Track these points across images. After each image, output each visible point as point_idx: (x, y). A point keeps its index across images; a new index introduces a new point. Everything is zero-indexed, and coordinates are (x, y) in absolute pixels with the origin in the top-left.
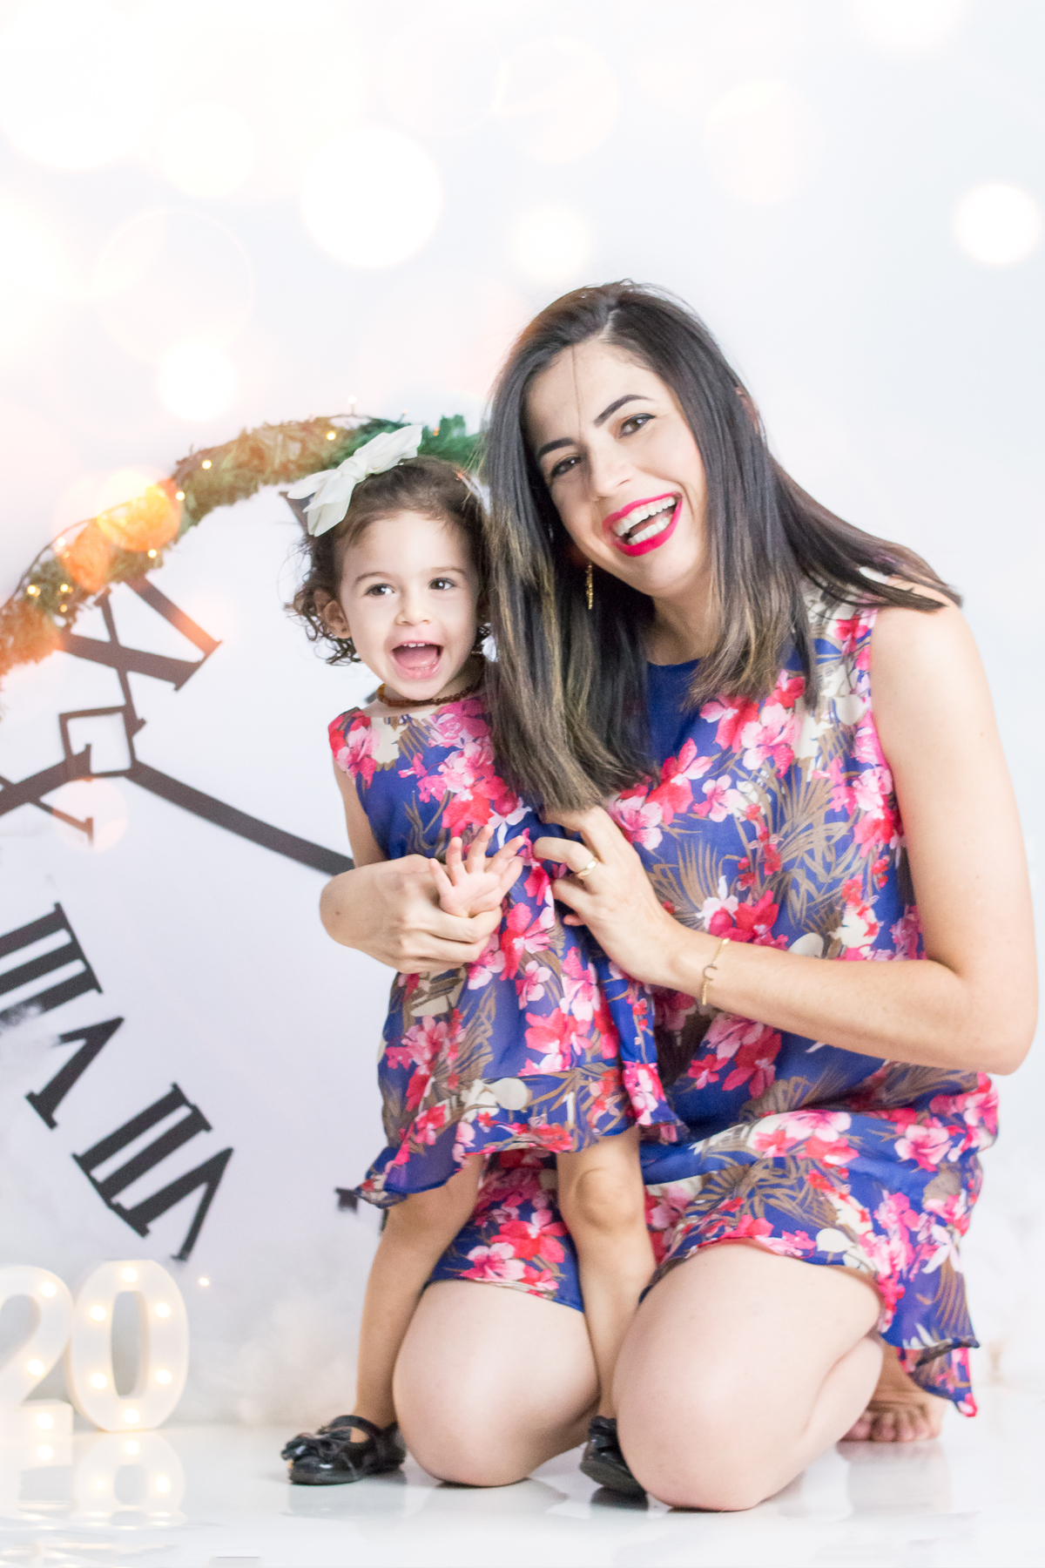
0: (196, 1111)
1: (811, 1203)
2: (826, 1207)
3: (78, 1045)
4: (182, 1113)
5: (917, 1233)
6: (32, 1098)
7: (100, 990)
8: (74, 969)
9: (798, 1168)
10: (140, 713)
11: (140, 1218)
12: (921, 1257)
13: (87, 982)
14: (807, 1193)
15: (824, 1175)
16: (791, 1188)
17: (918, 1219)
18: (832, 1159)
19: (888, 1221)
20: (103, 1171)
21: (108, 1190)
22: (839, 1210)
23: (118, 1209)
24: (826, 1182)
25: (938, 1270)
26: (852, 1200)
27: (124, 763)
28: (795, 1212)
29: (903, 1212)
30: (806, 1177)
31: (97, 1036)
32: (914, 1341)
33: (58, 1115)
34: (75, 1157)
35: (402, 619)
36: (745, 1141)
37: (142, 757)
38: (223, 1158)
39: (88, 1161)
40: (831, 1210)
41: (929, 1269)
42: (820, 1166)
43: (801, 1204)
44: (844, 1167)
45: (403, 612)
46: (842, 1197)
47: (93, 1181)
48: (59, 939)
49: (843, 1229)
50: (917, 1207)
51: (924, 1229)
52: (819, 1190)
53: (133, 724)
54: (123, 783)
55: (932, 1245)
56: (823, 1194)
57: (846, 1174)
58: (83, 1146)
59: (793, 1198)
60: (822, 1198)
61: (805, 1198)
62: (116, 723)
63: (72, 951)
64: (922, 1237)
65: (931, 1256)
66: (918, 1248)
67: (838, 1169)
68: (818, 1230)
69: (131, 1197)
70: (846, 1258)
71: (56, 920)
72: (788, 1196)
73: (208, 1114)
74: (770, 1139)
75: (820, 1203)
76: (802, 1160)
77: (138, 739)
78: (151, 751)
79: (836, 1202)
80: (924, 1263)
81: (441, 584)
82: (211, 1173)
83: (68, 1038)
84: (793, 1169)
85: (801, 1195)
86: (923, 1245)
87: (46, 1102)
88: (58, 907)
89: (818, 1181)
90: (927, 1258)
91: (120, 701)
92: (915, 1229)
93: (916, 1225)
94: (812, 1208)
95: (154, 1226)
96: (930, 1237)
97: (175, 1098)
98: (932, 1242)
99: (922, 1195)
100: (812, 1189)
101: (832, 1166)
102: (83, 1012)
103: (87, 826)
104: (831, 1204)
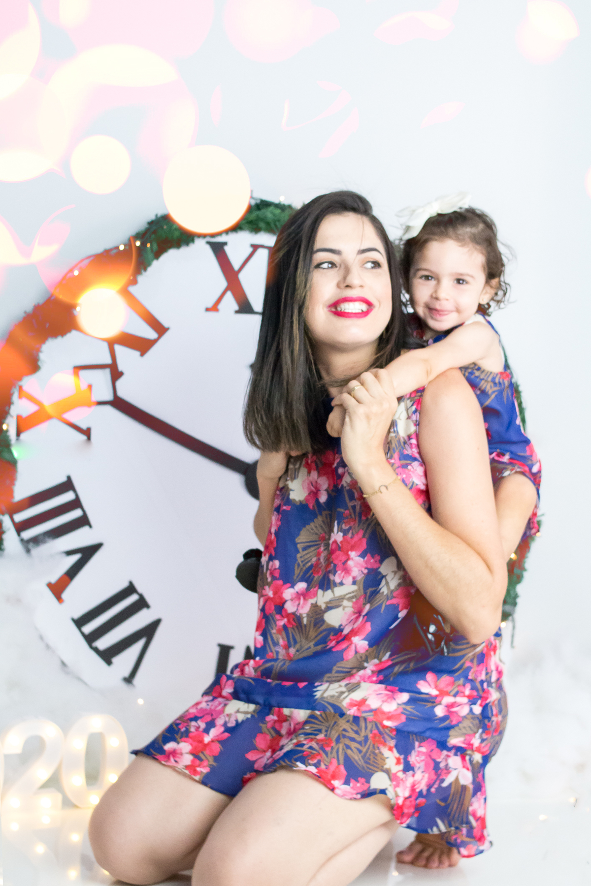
0: (142, 598)
1: (370, 755)
2: (378, 758)
3: (76, 557)
4: (133, 598)
5: (440, 763)
6: (50, 585)
7: (90, 526)
8: (76, 514)
9: (366, 728)
10: (121, 368)
11: (108, 656)
12: (441, 777)
13: (83, 521)
14: (368, 748)
15: (381, 733)
16: (360, 743)
17: (441, 754)
18: (387, 723)
19: (415, 762)
20: (88, 628)
21: (90, 639)
22: (387, 758)
23: (96, 650)
24: (382, 740)
25: (450, 785)
26: (395, 750)
27: (109, 397)
28: (360, 763)
29: (432, 751)
30: (370, 735)
31: (88, 553)
32: (435, 830)
33: (64, 596)
34: (73, 620)
35: (434, 295)
36: (342, 701)
37: (121, 394)
38: (155, 625)
39: (80, 622)
40: (382, 759)
41: (445, 784)
42: (380, 727)
43: (363, 757)
44: (394, 728)
45: (436, 292)
46: (390, 749)
47: (83, 634)
48: (69, 496)
49: (387, 772)
50: (442, 745)
51: (444, 760)
52: (376, 745)
53: (116, 374)
54: (109, 409)
55: (448, 770)
56: (378, 748)
57: (394, 733)
58: (77, 615)
59: (360, 751)
60: (377, 751)
61: (367, 752)
62: (106, 374)
63: (76, 504)
64: (442, 765)
65: (446, 776)
66: (439, 771)
67: (390, 729)
68: (372, 775)
69: (103, 643)
70: (387, 792)
71: (68, 485)
72: (358, 749)
73: (149, 599)
74: (356, 703)
75: (375, 754)
76: (370, 722)
77: (119, 383)
78: (125, 391)
79: (386, 752)
80: (443, 781)
81: (461, 282)
82: (149, 632)
83: (69, 553)
84: (363, 730)
85: (364, 750)
86: (442, 770)
87: (58, 589)
88: (69, 478)
89: (377, 738)
90: (444, 777)
91: (108, 360)
92: (439, 760)
93: (439, 757)
94: (370, 759)
95: (116, 660)
96: (447, 765)
97: (130, 589)
98: (448, 768)
99: (448, 736)
100: (372, 744)
101: (387, 727)
102: (80, 538)
103: (87, 433)
104: (383, 754)
